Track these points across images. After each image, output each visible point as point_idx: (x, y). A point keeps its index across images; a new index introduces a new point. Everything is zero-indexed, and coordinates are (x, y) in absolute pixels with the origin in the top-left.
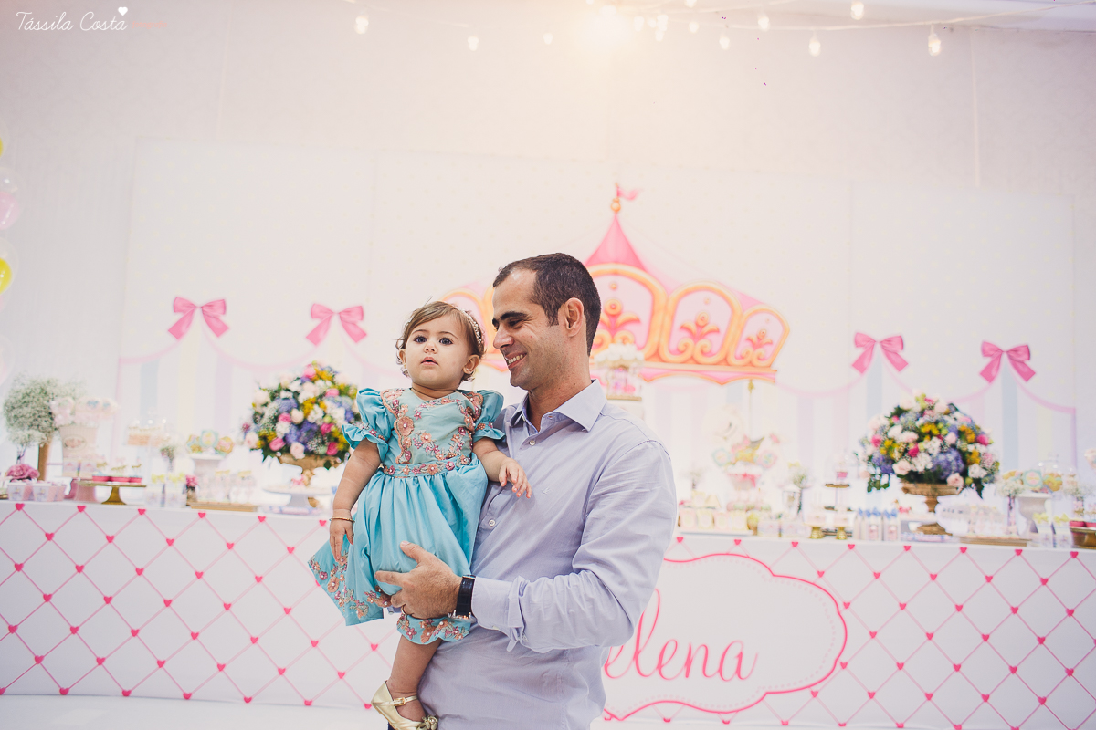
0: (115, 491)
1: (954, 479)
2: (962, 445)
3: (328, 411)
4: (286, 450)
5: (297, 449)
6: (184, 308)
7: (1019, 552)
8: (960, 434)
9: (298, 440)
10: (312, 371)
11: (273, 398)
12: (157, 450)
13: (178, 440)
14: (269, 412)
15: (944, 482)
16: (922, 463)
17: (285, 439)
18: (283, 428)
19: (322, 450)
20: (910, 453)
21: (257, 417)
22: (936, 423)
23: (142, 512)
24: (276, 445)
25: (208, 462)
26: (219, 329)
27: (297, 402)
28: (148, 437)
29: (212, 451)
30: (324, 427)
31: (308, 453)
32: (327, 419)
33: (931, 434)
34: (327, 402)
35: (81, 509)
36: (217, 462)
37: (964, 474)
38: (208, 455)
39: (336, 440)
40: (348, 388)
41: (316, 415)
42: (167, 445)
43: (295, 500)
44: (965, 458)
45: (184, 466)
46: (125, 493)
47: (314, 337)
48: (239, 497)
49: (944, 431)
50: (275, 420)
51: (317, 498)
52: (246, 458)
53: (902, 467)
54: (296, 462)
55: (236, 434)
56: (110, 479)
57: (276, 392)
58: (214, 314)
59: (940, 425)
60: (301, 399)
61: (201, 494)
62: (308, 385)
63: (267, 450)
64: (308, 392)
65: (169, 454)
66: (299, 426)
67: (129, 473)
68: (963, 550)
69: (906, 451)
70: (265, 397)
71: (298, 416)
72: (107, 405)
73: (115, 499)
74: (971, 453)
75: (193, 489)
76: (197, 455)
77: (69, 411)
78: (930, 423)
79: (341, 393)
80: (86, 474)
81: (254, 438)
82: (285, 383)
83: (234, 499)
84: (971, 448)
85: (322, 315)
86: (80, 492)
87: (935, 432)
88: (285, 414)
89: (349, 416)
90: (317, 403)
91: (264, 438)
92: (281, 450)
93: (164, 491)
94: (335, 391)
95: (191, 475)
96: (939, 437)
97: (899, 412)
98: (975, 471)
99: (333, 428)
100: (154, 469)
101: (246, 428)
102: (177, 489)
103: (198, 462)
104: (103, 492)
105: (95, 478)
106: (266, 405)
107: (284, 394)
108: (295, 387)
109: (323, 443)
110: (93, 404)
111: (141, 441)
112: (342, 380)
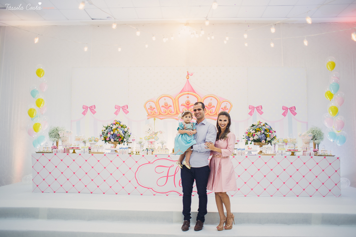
0: (74, 150)
1: (263, 141)
2: (266, 133)
3: (119, 131)
4: (110, 140)
5: (112, 140)
6: (85, 108)
7: (273, 157)
8: (265, 130)
9: (112, 138)
10: (115, 122)
11: (107, 129)
12: (82, 142)
13: (86, 139)
14: (106, 132)
15: (261, 142)
16: (256, 137)
17: (109, 138)
18: (109, 135)
19: (118, 140)
20: (253, 136)
21: (103, 133)
22: (260, 128)
23: (80, 154)
24: (108, 139)
25: (93, 143)
26: (94, 113)
27: (112, 130)
28: (80, 139)
29: (94, 141)
30: (118, 135)
31: (115, 141)
32: (119, 133)
33: (258, 131)
34: (118, 129)
35: (68, 154)
36: (95, 143)
37: (266, 140)
38: (93, 142)
39: (121, 137)
40: (123, 125)
41: (116, 132)
42: (84, 140)
43: (112, 151)
44: (266, 136)
45: (88, 145)
46: (76, 151)
47: (116, 113)
48: (100, 151)
49: (261, 130)
50: (107, 134)
51: (117, 150)
52: (101, 143)
53: (251, 139)
54: (112, 143)
55: (99, 137)
56: (73, 148)
57: (107, 127)
58: (92, 109)
59: (261, 129)
60: (113, 129)
61: (92, 151)
62: (114, 126)
63: (106, 141)
64: (114, 127)
65: (84, 142)
66: (112, 135)
67: (77, 147)
68: (260, 157)
69: (252, 135)
70: (105, 129)
71: (112, 133)
72: (70, 132)
73: (74, 152)
74: (267, 135)
75: (90, 149)
76: (91, 142)
77: (63, 134)
78: (258, 128)
79: (122, 127)
80: (68, 147)
81: (103, 138)
82: (109, 125)
83: (99, 151)
84: (267, 134)
85: (118, 108)
86: (66, 151)
87: (259, 130)
88: (109, 132)
89: (123, 132)
90: (116, 129)
91: (105, 138)
92: (109, 140)
93: (84, 150)
94: (120, 127)
95: (90, 147)
96: (260, 131)
97: (253, 126)
98: (268, 139)
99: (120, 135)
100: (81, 145)
101: (101, 136)
102: (87, 150)
103: (91, 144)
104: (71, 151)
105: (70, 148)
106: (105, 130)
107: (109, 128)
108: (111, 126)
109: (118, 138)
110: (67, 132)
111: (79, 140)
112: (122, 124)
